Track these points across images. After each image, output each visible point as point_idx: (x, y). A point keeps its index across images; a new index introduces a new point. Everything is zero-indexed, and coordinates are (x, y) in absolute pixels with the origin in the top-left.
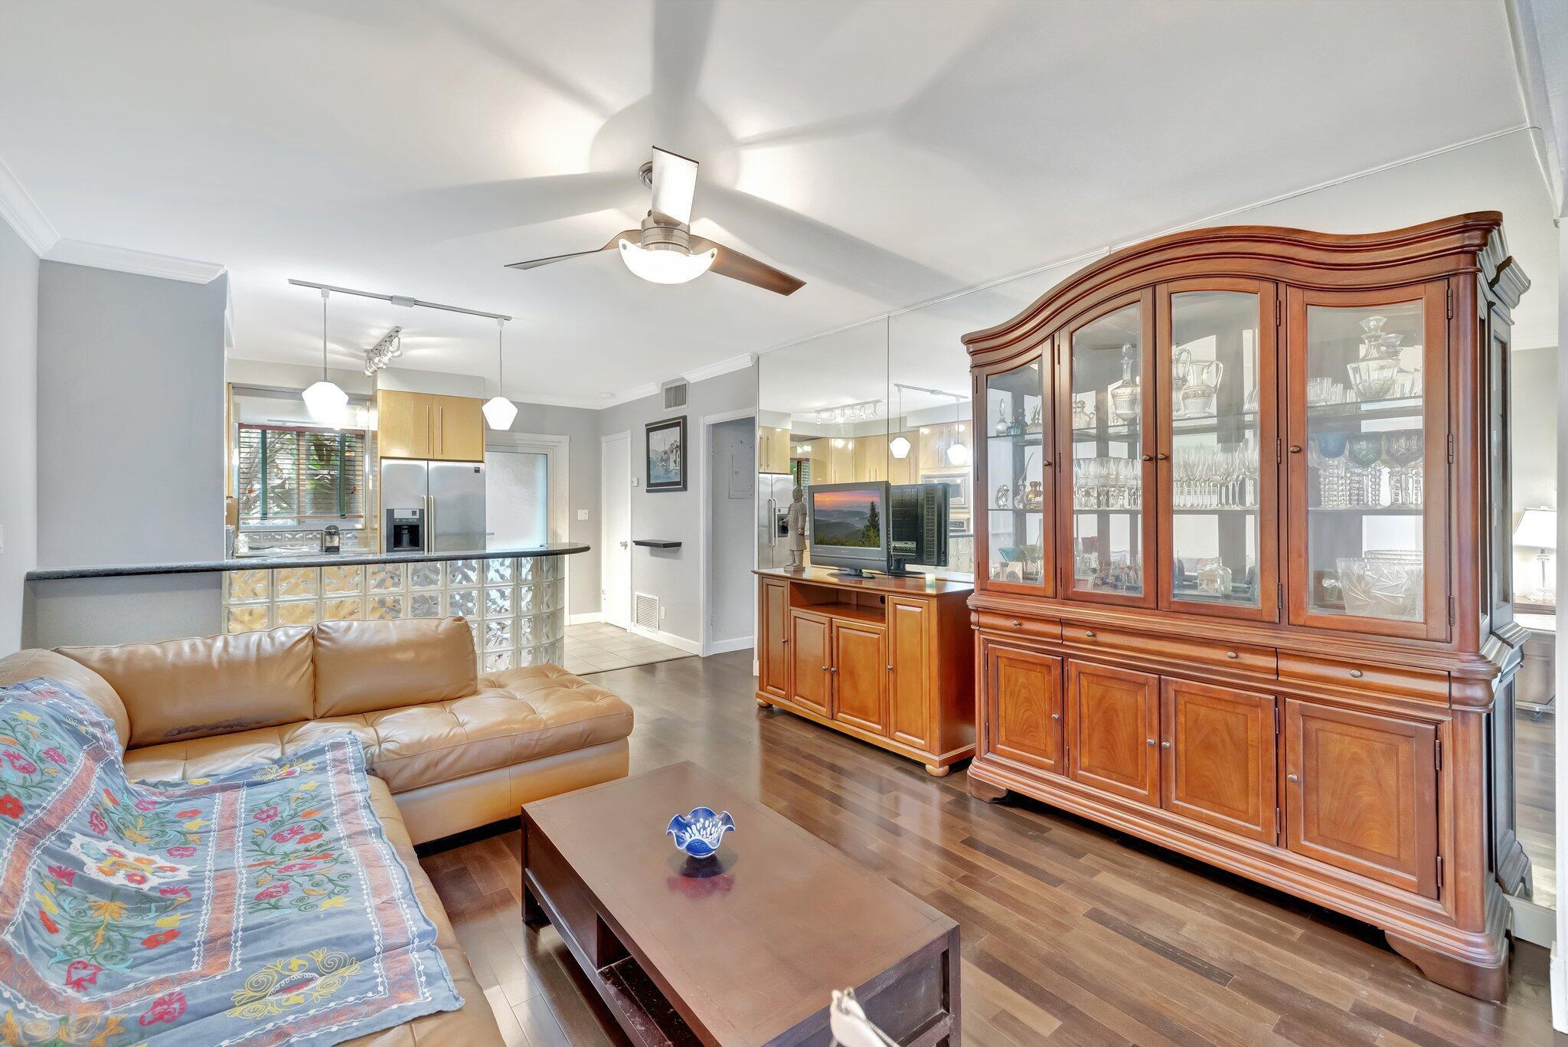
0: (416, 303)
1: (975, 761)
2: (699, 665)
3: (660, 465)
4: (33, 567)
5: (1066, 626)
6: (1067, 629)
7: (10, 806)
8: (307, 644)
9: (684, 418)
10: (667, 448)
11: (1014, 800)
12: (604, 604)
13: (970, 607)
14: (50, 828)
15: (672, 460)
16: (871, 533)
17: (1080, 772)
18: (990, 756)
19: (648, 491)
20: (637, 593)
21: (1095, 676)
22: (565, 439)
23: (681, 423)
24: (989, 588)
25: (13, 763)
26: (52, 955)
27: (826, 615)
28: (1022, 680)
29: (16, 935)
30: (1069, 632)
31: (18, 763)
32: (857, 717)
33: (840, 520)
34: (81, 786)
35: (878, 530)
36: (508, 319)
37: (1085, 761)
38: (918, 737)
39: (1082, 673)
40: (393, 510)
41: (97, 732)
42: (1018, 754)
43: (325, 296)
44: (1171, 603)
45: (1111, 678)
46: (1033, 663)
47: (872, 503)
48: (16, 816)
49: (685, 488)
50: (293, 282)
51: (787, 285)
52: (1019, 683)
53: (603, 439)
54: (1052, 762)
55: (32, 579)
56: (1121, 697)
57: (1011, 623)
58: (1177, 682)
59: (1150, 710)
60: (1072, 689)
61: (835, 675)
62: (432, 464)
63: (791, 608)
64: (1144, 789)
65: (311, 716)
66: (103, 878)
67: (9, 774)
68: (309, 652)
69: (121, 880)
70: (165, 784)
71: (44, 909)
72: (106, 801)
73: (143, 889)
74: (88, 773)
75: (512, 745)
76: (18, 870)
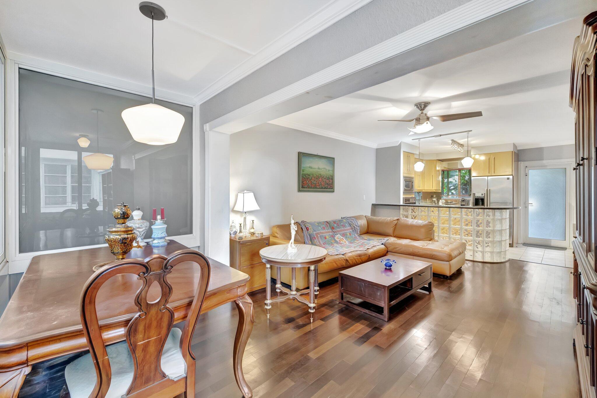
0: (441, 135)
4: (374, 203)
14: (336, 232)
31: (338, 224)
34: (345, 230)
36: (471, 131)
40: (475, 193)
43: (419, 141)
48: (333, 229)
50: (413, 140)
55: (373, 205)
62: (491, 178)
66: (336, 239)
67: (335, 225)
68: (396, 223)
69: (338, 240)
70: (362, 237)
71: (326, 237)
72: (348, 234)
73: (339, 242)
74: (348, 230)
75: (412, 250)
76: (326, 232)
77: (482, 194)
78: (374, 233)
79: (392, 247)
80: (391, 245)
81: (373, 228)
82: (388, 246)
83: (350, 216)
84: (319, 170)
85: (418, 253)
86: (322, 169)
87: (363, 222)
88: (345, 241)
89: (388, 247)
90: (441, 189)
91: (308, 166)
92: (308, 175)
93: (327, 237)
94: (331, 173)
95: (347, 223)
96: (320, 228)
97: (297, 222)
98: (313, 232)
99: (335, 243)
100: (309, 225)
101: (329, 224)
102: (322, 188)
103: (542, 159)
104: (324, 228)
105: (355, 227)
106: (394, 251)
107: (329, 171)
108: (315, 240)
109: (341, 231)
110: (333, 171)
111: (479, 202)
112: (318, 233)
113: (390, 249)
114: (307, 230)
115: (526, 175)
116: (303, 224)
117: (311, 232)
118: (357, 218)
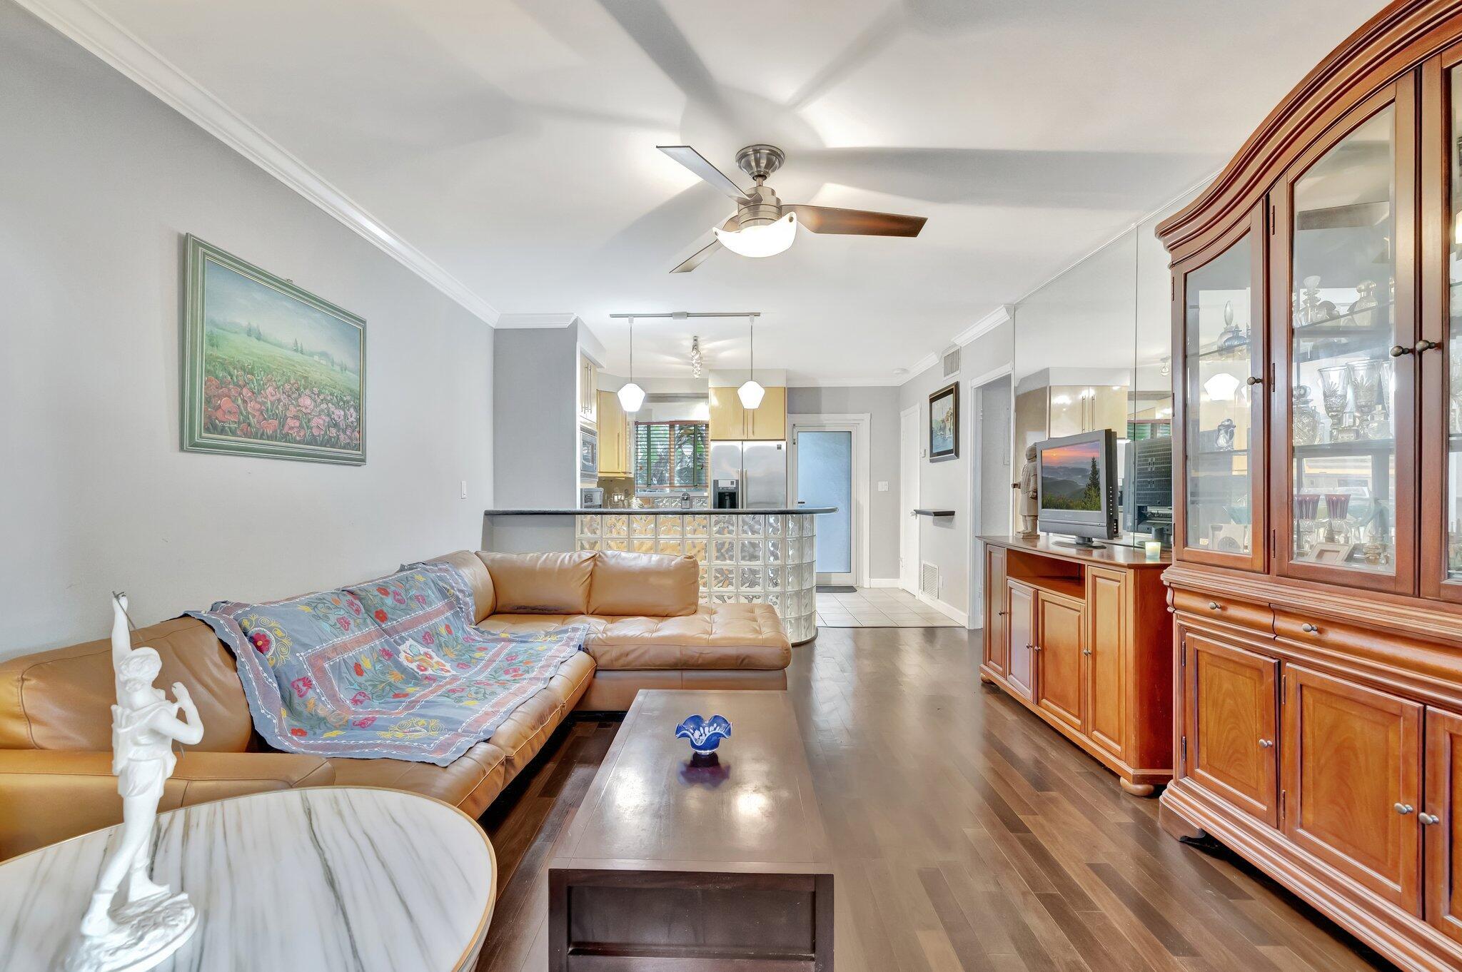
0: (688, 315)
1: (1170, 785)
2: (965, 636)
3: (939, 434)
4: (491, 507)
5: (1279, 615)
6: (1281, 618)
7: (381, 615)
8: (589, 565)
9: (957, 385)
10: (944, 416)
11: (1207, 845)
12: (902, 571)
13: (1166, 583)
14: (397, 632)
15: (947, 428)
16: (1093, 493)
17: (1301, 831)
18: (1187, 781)
19: (931, 461)
20: (923, 562)
21: (1327, 693)
22: (867, 417)
23: (954, 390)
24: (1185, 557)
25: (395, 596)
26: (351, 684)
27: (1031, 585)
28: (1227, 686)
29: (332, 667)
30: (1283, 623)
31: (397, 597)
32: (1058, 705)
33: (1065, 478)
34: (428, 617)
35: (1099, 489)
36: (758, 315)
37: (1309, 817)
38: (1114, 741)
39: (1308, 687)
40: (718, 481)
41: (460, 596)
42: (1222, 787)
43: (631, 322)
44: (1440, 587)
45: (1346, 698)
46: (1242, 665)
47: (1093, 459)
48: (383, 621)
49: (957, 455)
50: (613, 316)
51: (909, 227)
52: (1224, 691)
53: (902, 413)
54: (1265, 808)
55: (489, 514)
56: (1361, 728)
57: (1207, 605)
58: (1451, 720)
59: (1406, 761)
60: (1291, 705)
61: (1040, 652)
62: (747, 445)
63: (1008, 577)
64: (1396, 882)
65: (585, 612)
66: (405, 663)
67: (389, 601)
68: (590, 569)
69: (414, 666)
70: (489, 633)
71: (361, 663)
72: (443, 631)
73: (421, 673)
74: (439, 613)
75: (681, 653)
76: (358, 642)
77: (732, 483)
78: (519, 611)
79: (614, 653)
80: (607, 648)
81: (517, 596)
82: (598, 651)
83: (432, 557)
84: (298, 357)
85: (699, 657)
86: (312, 355)
87: (474, 576)
88: (438, 663)
89: (597, 655)
90: (633, 472)
91: (243, 322)
92: (243, 368)
93: (367, 664)
94: (351, 379)
95: (430, 588)
96: (326, 626)
97: (186, 615)
98: (293, 652)
99: (407, 682)
100: (264, 620)
101: (360, 600)
102: (313, 441)
103: (819, 412)
104: (344, 624)
105: (458, 598)
106: (618, 665)
107: (344, 368)
108: (310, 694)
109: (417, 621)
110: (362, 373)
111: (727, 500)
112: (323, 656)
113: (603, 661)
114: (260, 649)
115: (794, 443)
116: (227, 621)
117: (285, 657)
118: (456, 560)
